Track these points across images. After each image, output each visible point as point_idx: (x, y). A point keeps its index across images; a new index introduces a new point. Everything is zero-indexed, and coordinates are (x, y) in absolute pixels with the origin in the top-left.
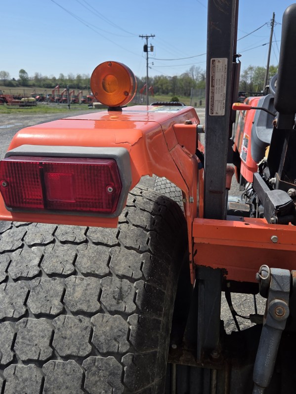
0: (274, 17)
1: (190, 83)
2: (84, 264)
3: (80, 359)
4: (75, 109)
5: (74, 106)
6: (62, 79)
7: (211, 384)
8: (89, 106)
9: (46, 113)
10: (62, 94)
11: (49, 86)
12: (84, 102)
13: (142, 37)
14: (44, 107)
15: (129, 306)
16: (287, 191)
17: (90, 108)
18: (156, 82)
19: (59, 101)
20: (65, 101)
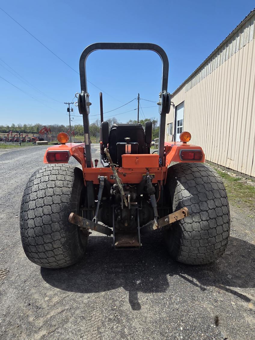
0: (139, 96)
1: (96, 129)
2: (59, 178)
3: (60, 195)
4: (24, 145)
5: (23, 144)
6: (13, 127)
7: (92, 215)
8: (33, 143)
9: (6, 148)
10: (14, 136)
11: (5, 132)
12: (30, 141)
13: (66, 103)
14: (3, 145)
15: (70, 186)
16: (108, 163)
17: (34, 145)
18: (75, 128)
19: (12, 141)
20: (17, 141)
